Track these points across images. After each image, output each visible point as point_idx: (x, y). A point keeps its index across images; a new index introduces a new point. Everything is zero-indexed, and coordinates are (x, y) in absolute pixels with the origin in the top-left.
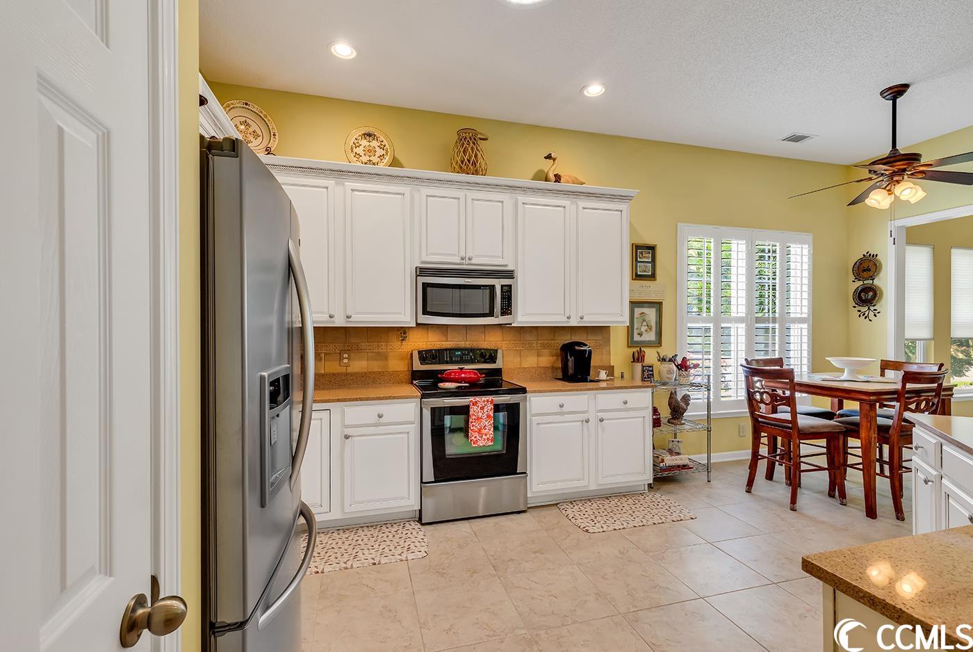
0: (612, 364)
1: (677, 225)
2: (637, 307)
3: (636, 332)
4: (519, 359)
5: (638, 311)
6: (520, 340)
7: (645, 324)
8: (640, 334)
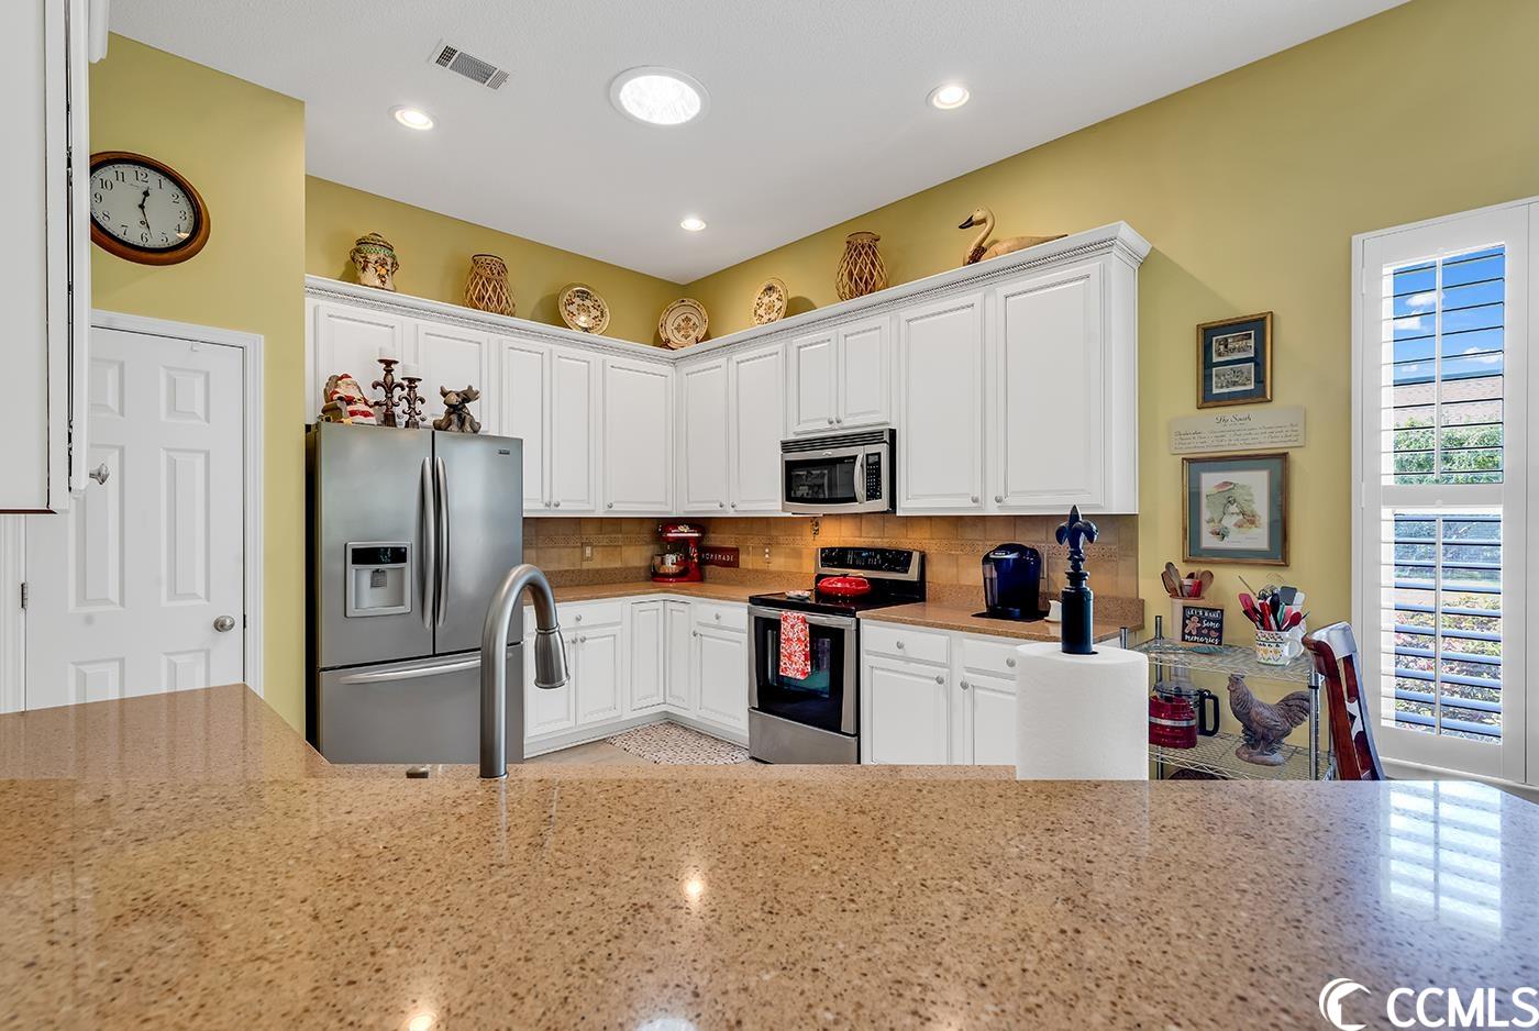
0: (1141, 597)
1: (1351, 239)
2: (1205, 471)
3: (1206, 529)
4: (955, 570)
5: (1210, 481)
6: (957, 539)
7: (1233, 508)
8: (1221, 534)
